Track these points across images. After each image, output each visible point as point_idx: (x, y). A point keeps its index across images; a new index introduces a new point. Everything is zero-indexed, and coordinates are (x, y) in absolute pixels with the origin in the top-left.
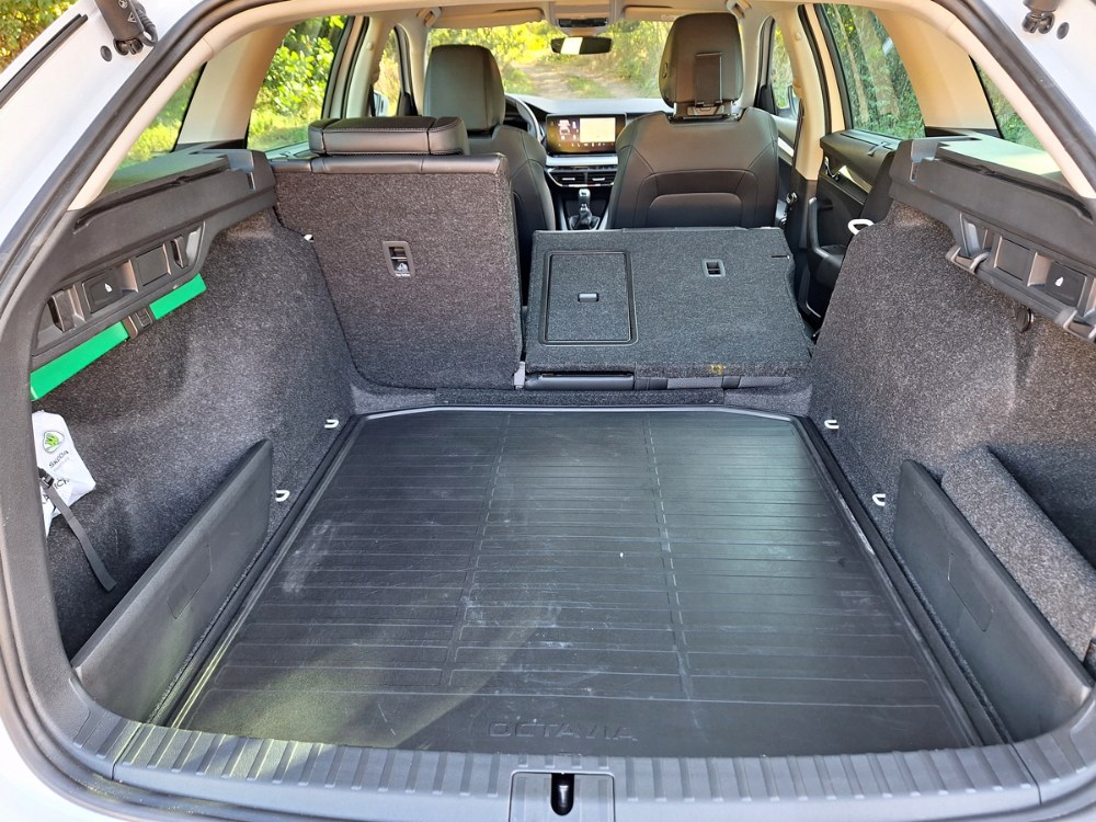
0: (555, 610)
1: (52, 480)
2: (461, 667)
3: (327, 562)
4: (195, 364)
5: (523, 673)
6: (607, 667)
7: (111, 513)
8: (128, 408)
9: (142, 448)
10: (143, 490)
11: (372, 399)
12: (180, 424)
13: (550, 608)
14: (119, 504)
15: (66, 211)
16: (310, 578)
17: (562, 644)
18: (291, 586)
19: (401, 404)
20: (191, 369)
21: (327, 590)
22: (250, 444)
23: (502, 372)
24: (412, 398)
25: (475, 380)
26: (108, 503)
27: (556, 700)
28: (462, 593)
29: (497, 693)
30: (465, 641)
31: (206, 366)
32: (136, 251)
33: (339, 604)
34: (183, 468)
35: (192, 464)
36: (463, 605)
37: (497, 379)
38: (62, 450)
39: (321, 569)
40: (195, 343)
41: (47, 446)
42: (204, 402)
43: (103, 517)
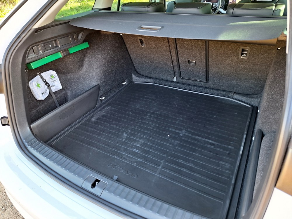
0: (142, 142)
1: (50, 85)
2: (113, 148)
3: (104, 116)
4: (86, 64)
5: (124, 154)
6: (143, 160)
7: (64, 94)
8: (70, 72)
9: (73, 81)
10: (72, 91)
11: (137, 78)
12: (81, 78)
13: (141, 141)
14: (66, 93)
15: (31, 29)
16: (98, 119)
17: (137, 151)
18: (93, 119)
19: (144, 81)
20: (85, 65)
21: (99, 122)
22: (95, 85)
23: (170, 77)
24: (147, 80)
25: (164, 77)
26: (64, 92)
27: (126, 163)
28: (124, 131)
29: (115, 157)
30: (117, 143)
31: (88, 65)
32: (60, 37)
33: (99, 126)
34: (80, 88)
35: (83, 87)
36: (123, 134)
37: (169, 78)
38: (55, 79)
39: (101, 117)
40: (87, 59)
41: (51, 78)
42: (87, 73)
43: (61, 95)
